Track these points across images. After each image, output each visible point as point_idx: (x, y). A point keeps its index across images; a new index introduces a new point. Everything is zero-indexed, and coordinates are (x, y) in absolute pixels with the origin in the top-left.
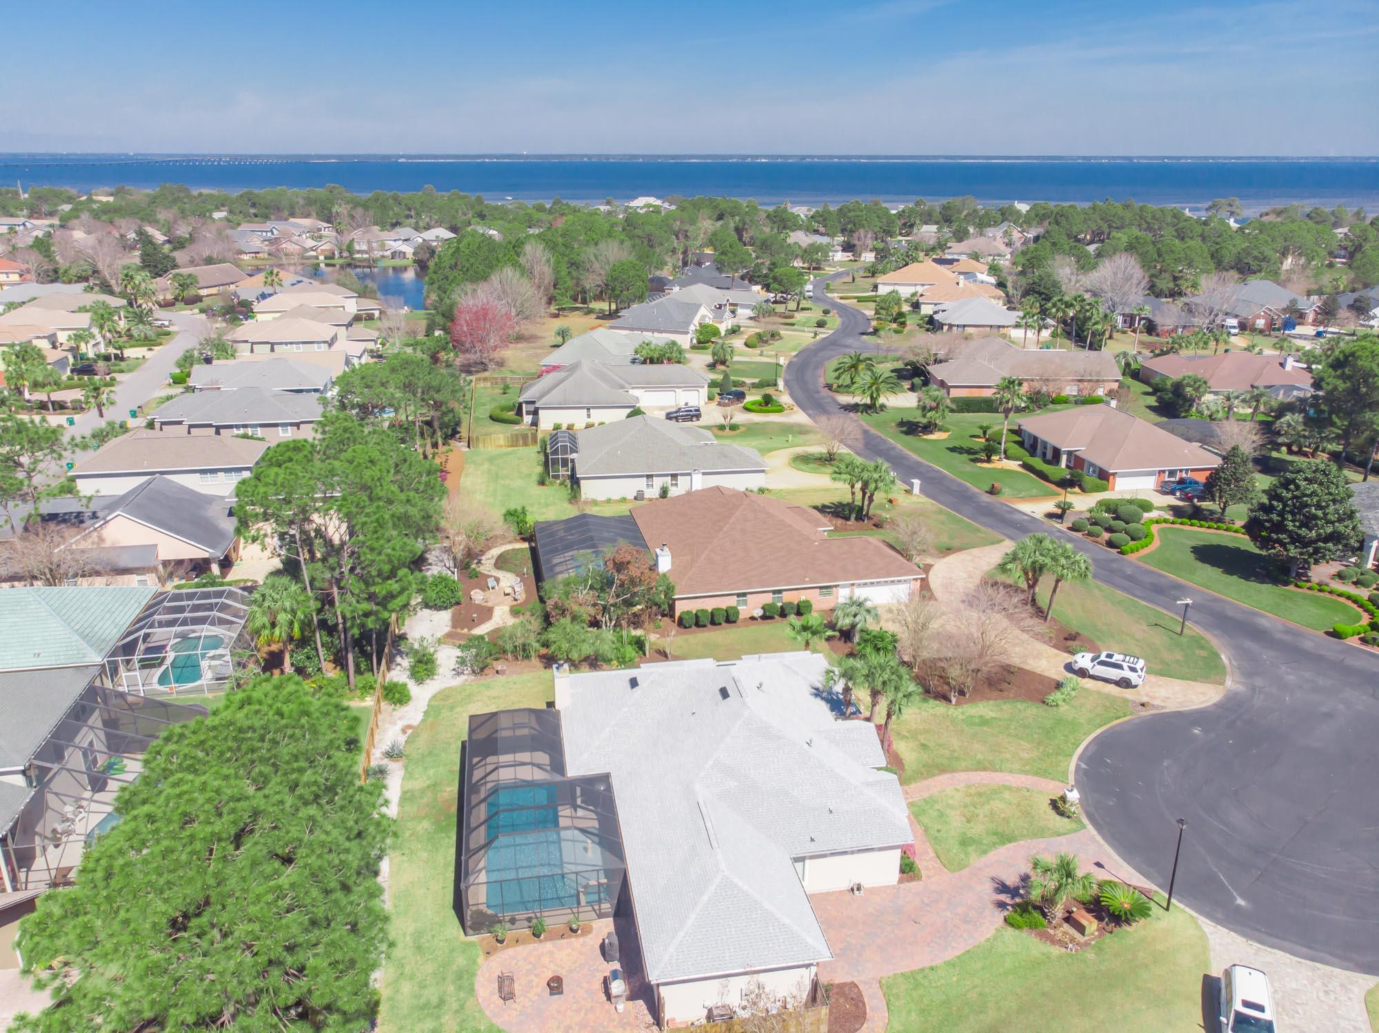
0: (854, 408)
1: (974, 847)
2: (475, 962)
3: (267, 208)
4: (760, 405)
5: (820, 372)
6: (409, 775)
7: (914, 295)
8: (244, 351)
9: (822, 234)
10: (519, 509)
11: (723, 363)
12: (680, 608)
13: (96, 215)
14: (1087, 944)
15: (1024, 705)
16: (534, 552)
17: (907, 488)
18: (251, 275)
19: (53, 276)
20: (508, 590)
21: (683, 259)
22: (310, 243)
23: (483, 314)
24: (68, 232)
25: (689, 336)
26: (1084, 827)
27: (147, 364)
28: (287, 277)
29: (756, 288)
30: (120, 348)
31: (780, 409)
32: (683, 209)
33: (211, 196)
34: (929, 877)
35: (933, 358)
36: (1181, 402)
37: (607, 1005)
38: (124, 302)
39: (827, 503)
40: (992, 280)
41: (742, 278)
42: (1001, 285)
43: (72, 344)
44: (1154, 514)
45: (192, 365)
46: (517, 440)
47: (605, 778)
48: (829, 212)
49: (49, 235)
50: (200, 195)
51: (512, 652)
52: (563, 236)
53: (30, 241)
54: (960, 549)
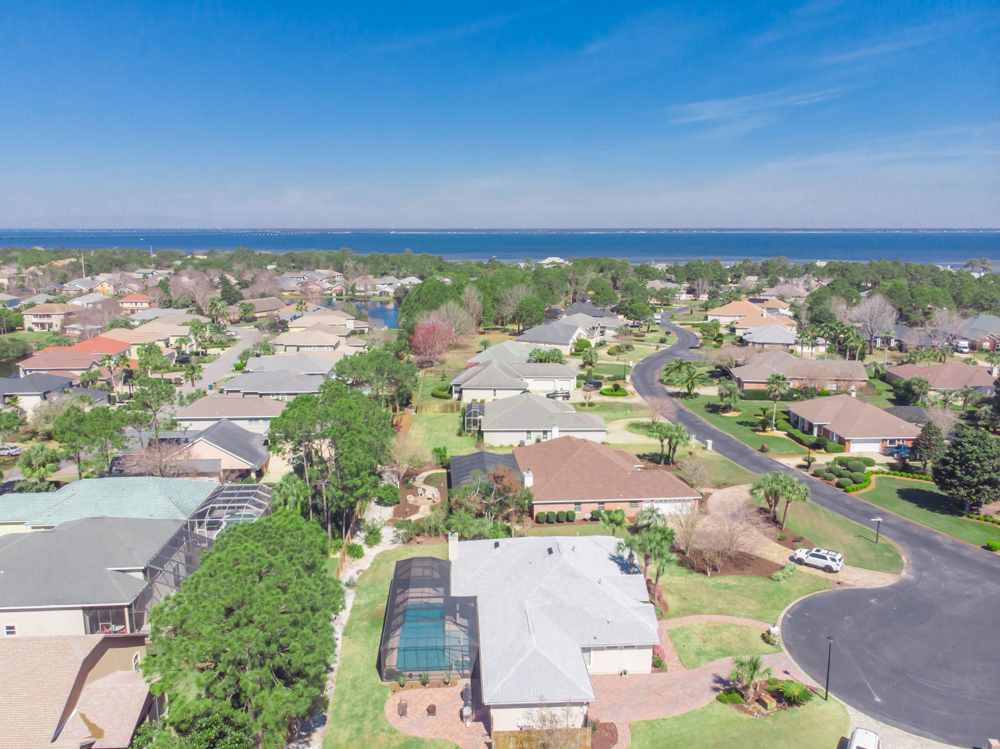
0: (677, 395)
1: (705, 656)
2: (385, 695)
3: (302, 263)
4: (612, 391)
5: (657, 371)
6: (358, 596)
7: (732, 323)
8: (280, 351)
9: (673, 282)
10: (442, 449)
11: (591, 364)
12: (537, 510)
13: (196, 267)
14: (768, 715)
15: (756, 579)
16: (449, 474)
17: (704, 446)
18: (288, 305)
19: (168, 304)
20: (430, 496)
21: (573, 298)
22: (328, 285)
23: (433, 329)
24: (179, 278)
25: (569, 347)
26: (781, 650)
27: (221, 357)
28: (311, 306)
29: (621, 317)
30: (205, 348)
31: (625, 394)
32: (576, 265)
33: (267, 255)
34: (672, 671)
35: (734, 363)
36: (910, 396)
37: (461, 723)
38: (210, 320)
39: (647, 453)
40: (791, 314)
41: (612, 310)
42: (796, 317)
43: (178, 344)
44: (875, 468)
45: (248, 358)
46: (447, 409)
47: (474, 599)
48: (679, 267)
49: (167, 279)
50: (260, 254)
51: (428, 532)
52: (491, 282)
53: (156, 283)
54: (732, 485)
